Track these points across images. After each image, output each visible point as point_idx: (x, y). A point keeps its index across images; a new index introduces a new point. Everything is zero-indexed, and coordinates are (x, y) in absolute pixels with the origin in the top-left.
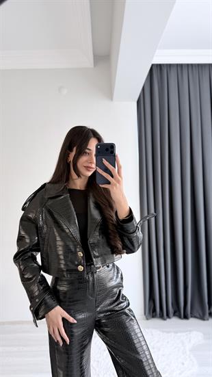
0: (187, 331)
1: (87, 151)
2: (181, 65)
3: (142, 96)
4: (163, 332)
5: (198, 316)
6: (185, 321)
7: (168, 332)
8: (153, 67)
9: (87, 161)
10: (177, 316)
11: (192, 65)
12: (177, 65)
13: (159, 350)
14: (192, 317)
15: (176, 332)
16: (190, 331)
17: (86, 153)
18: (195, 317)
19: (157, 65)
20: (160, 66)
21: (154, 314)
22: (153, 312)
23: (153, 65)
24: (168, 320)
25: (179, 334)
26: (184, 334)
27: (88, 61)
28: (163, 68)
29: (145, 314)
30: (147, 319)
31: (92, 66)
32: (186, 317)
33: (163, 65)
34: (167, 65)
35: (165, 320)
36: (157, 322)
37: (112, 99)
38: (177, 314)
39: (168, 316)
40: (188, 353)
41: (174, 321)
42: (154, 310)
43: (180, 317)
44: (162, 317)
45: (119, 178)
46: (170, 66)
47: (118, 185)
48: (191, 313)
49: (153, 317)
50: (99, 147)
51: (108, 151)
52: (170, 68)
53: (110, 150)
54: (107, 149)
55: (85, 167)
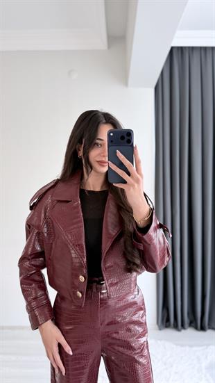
0: (202, 346)
2: (205, 49)
3: (160, 81)
4: (176, 345)
6: (201, 333)
7: (182, 346)
8: (174, 50)
9: (99, 154)
12: (201, 47)
14: (209, 328)
15: (191, 346)
17: (97, 144)
18: (213, 329)
19: (178, 48)
20: (181, 49)
21: (168, 324)
22: (166, 322)
23: (172, 48)
24: (183, 331)
25: (194, 349)
26: (201, 348)
28: (184, 50)
29: (158, 323)
30: (160, 329)
31: (106, 48)
32: (203, 329)
33: (185, 47)
34: (189, 47)
35: (179, 330)
36: (170, 333)
37: (126, 84)
38: (193, 325)
39: (183, 326)
41: (190, 333)
42: (168, 320)
43: (196, 328)
44: (176, 327)
46: (192, 49)
48: (209, 325)
49: (166, 327)
50: (112, 134)
51: (123, 139)
52: (192, 51)
53: (126, 138)
54: (122, 138)
55: (98, 162)
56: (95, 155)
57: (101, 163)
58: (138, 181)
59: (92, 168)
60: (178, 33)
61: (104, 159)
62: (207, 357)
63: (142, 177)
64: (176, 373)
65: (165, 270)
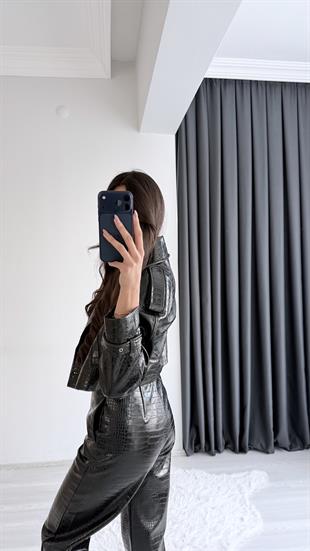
2: (241, 82)
3: (183, 127)
4: (211, 473)
5: (260, 448)
6: (240, 456)
7: (218, 473)
10: (229, 448)
11: (257, 82)
12: (236, 80)
13: (207, 500)
14: (250, 449)
15: (230, 473)
16: (250, 470)
18: (255, 449)
20: (210, 82)
21: (197, 447)
22: (195, 445)
24: (217, 455)
25: (233, 476)
26: (241, 475)
27: (102, 68)
28: (214, 84)
29: (184, 448)
30: (187, 455)
31: (109, 76)
32: (242, 450)
33: (215, 80)
34: (221, 80)
35: (213, 455)
36: (201, 458)
37: (138, 128)
38: (229, 446)
39: (218, 450)
40: (248, 503)
41: (226, 456)
42: (198, 442)
43: (234, 450)
44: (208, 451)
46: (225, 82)
48: (250, 444)
49: (196, 452)
52: (225, 85)
64: (213, 508)
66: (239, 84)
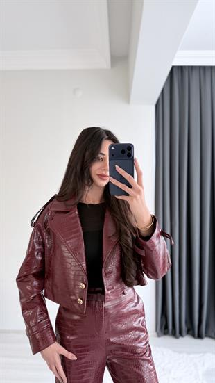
0: (200, 353)
1: (100, 156)
2: (204, 68)
3: (161, 100)
4: (175, 351)
5: (213, 335)
6: (198, 341)
7: (180, 352)
8: (174, 69)
9: (100, 168)
10: (190, 334)
12: (200, 67)
13: (170, 372)
14: (206, 336)
15: (189, 353)
16: (205, 352)
18: (210, 337)
19: (178, 67)
20: (181, 68)
21: (166, 331)
22: (165, 329)
23: (173, 67)
24: (181, 338)
25: (192, 356)
26: (198, 355)
27: (104, 62)
28: (184, 70)
29: (156, 330)
30: (159, 336)
32: (200, 336)
33: (185, 67)
34: (189, 67)
35: (177, 338)
36: (168, 340)
37: (128, 101)
38: (191, 332)
39: (181, 334)
41: (187, 340)
42: (166, 327)
43: (193, 336)
44: (174, 334)
45: (139, 187)
46: (192, 68)
47: (138, 196)
48: (206, 333)
49: (165, 334)
50: (113, 148)
51: (124, 154)
52: (192, 70)
53: (127, 152)
54: (123, 152)
55: (98, 175)
56: (96, 168)
57: (102, 176)
58: (139, 192)
59: (92, 181)
60: (179, 53)
61: (104, 173)
62: (203, 364)
63: (143, 188)
64: (174, 379)
65: (164, 279)
66: (203, 69)
